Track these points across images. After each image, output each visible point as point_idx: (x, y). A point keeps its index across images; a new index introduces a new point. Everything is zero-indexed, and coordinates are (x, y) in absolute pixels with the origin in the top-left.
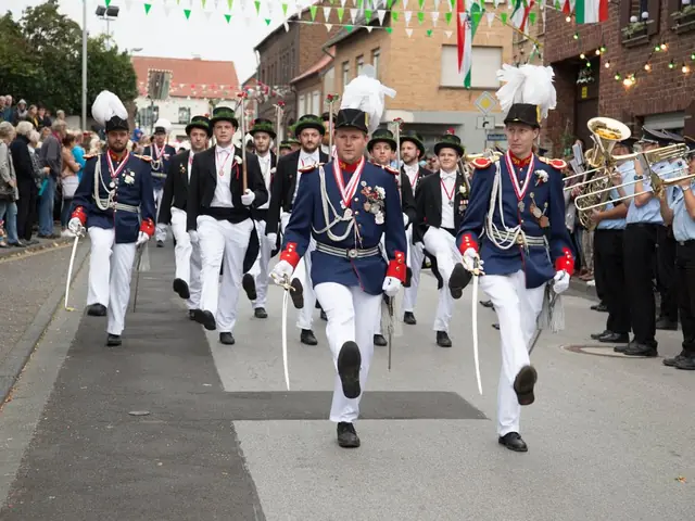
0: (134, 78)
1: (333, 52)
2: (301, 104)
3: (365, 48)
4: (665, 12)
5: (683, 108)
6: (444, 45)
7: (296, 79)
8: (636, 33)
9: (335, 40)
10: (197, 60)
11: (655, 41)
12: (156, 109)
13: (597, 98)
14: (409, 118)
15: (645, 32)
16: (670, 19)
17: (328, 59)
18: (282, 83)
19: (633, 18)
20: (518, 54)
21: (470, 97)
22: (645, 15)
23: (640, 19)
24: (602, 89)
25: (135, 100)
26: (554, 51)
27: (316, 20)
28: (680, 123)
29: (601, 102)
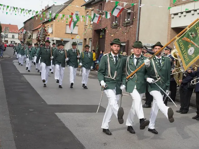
0: (1, 28)
1: (42, 24)
2: (34, 35)
3: (49, 24)
4: (121, 22)
5: (125, 41)
6: (67, 25)
7: (33, 30)
8: (115, 26)
9: (43, 22)
10: (10, 25)
11: (119, 27)
12: (7, 35)
13: (105, 38)
14: (59, 39)
15: (117, 25)
16: (122, 23)
17: (41, 26)
18: (30, 30)
19: (114, 22)
20: (85, 27)
21: (71, 35)
22: (116, 22)
23: (115, 23)
24: (106, 36)
25: (1, 33)
26: (95, 28)
27: (42, 17)
28: (124, 44)
29: (106, 39)
